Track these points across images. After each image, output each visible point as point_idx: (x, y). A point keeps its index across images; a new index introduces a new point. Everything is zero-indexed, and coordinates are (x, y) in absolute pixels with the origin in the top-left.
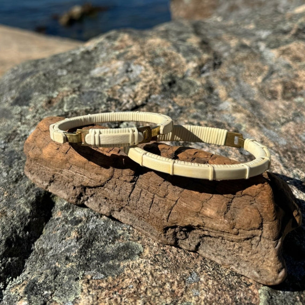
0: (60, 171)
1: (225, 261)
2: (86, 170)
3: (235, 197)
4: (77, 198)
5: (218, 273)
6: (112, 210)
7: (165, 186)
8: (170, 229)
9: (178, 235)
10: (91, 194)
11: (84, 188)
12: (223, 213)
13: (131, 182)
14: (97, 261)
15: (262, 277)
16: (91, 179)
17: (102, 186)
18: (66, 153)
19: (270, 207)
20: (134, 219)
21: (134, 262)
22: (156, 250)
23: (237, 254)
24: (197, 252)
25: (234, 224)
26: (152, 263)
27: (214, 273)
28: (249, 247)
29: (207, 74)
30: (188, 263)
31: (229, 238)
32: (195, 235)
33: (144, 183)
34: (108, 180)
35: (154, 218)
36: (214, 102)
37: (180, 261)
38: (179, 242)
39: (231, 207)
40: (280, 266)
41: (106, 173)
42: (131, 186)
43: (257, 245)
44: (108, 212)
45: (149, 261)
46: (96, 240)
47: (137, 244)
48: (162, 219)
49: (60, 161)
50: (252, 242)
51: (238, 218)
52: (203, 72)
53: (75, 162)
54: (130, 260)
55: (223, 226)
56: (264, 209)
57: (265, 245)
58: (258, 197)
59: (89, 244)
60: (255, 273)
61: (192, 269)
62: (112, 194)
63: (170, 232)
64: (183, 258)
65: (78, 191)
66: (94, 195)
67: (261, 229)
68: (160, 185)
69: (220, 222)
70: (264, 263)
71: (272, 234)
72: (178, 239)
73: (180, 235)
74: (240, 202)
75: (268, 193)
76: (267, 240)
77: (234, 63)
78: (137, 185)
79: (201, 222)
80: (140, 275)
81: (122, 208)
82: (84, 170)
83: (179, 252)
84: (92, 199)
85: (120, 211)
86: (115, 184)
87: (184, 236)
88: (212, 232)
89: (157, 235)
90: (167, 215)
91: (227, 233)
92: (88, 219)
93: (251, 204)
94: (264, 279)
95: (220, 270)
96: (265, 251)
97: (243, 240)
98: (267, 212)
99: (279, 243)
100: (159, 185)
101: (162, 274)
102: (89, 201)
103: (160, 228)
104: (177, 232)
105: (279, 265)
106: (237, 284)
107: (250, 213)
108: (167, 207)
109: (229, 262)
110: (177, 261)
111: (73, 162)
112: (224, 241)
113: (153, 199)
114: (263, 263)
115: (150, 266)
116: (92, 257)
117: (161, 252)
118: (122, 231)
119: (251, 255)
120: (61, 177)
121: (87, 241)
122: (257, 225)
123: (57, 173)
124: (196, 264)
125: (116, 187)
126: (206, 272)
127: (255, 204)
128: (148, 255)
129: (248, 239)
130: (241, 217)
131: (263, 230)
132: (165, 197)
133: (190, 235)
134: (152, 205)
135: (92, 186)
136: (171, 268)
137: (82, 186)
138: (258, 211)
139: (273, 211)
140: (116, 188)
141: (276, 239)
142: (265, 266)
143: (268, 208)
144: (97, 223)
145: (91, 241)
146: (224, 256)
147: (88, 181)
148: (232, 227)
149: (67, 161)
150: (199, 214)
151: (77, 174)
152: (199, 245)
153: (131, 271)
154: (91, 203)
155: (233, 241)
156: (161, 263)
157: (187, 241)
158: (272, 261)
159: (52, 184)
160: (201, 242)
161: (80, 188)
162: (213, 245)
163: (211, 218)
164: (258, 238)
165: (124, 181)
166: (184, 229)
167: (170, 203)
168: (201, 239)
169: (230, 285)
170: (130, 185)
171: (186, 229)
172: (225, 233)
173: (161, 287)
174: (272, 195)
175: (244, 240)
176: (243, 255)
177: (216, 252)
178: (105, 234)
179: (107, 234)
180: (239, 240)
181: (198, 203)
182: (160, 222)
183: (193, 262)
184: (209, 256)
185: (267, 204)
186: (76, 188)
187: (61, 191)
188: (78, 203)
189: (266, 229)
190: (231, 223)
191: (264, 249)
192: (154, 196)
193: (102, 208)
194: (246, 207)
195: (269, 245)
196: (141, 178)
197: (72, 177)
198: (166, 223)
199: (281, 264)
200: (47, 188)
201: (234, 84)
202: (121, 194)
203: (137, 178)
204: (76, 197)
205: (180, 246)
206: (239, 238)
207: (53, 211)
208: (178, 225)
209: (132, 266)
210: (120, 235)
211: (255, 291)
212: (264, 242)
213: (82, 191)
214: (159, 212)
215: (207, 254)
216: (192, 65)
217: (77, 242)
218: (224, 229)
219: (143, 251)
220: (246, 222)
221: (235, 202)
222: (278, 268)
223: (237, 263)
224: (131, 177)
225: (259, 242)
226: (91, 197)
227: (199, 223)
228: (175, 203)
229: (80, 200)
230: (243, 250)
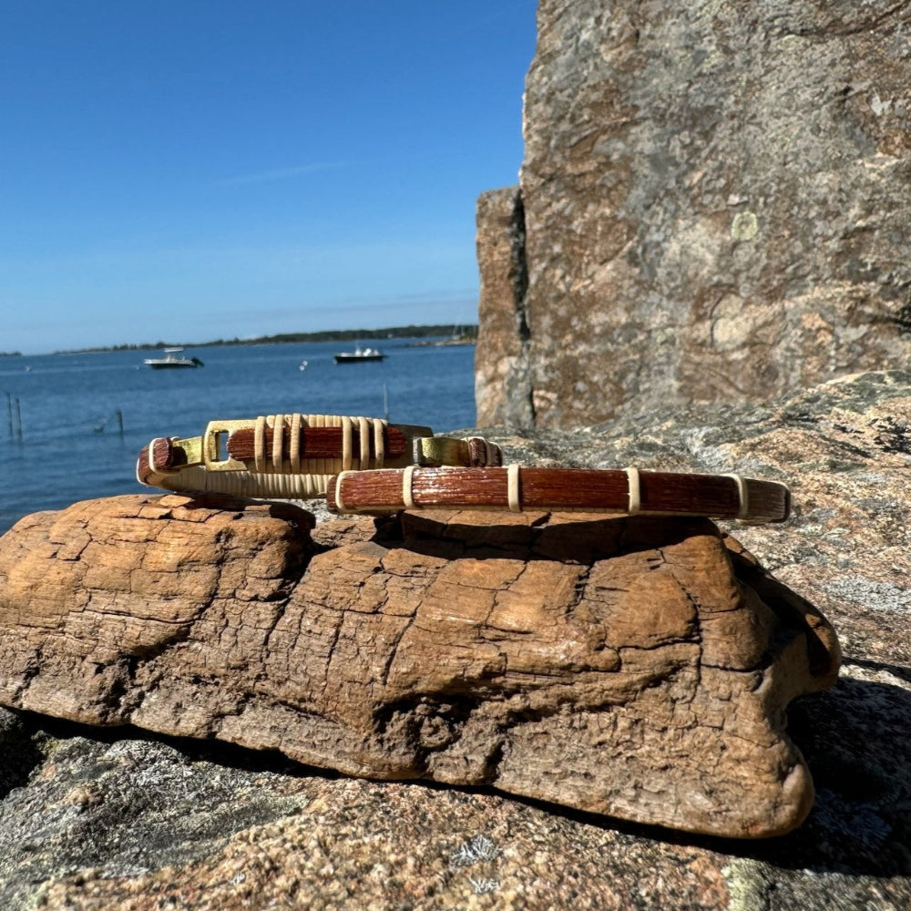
0: (59, 626)
1: (589, 788)
2: (134, 596)
4: (105, 700)
5: (571, 840)
6: (215, 717)
7: (378, 582)
8: (396, 715)
9: (425, 730)
10: (151, 680)
11: (131, 662)
12: (563, 611)
13: (270, 599)
14: (136, 850)
15: (724, 807)
16: (149, 618)
17: (182, 635)
18: (78, 559)
19: (714, 568)
20: (283, 725)
22: (353, 797)
23: (630, 754)
24: (497, 784)
25: (599, 633)
26: (330, 822)
27: (556, 839)
28: (665, 709)
30: (463, 818)
31: (593, 694)
32: (481, 725)
33: (312, 590)
34: (202, 610)
35: (341, 686)
37: (435, 816)
38: (432, 762)
39: (587, 589)
40: (781, 753)
41: (193, 585)
42: (272, 609)
43: (689, 699)
44: (204, 722)
45: (322, 818)
47: (290, 798)
48: (368, 680)
49: (58, 589)
50: (671, 693)
51: (614, 616)
53: (102, 575)
55: (565, 647)
56: (698, 574)
57: (718, 688)
60: (699, 798)
61: (475, 829)
62: (215, 654)
63: (398, 722)
64: (445, 808)
65: (110, 675)
66: (161, 683)
67: (696, 638)
68: (362, 584)
69: (554, 635)
70: (726, 754)
71: (735, 647)
72: (427, 750)
73: (430, 730)
74: (615, 568)
76: (722, 674)
78: (293, 603)
79: (494, 654)
80: (279, 849)
81: (248, 695)
82: (126, 596)
83: (433, 797)
84: (154, 698)
85: (239, 712)
86: (223, 615)
87: (444, 733)
88: (534, 688)
89: (356, 747)
90: (384, 661)
91: (581, 670)
92: (139, 764)
93: (653, 568)
94: (732, 814)
95: (581, 833)
96: (720, 710)
97: (639, 687)
98: (708, 581)
99: (767, 681)
100: (358, 583)
101: (359, 846)
102: (144, 704)
103: (361, 715)
104: (421, 722)
105: (779, 750)
106: (640, 860)
107: (651, 592)
108: (382, 638)
109: (602, 786)
110: (424, 818)
111: (95, 580)
112: (577, 716)
113: (338, 626)
114: (720, 756)
115: (320, 829)
116: (123, 843)
117: (369, 800)
118: (251, 789)
119: (676, 739)
120: (60, 648)
122: (680, 627)
123: (50, 636)
124: (490, 820)
125: (226, 625)
126: (527, 837)
127: (664, 567)
128: (321, 809)
129: (656, 681)
130: (621, 611)
131: (702, 644)
132: (376, 612)
133: (467, 732)
134: (337, 645)
138: (679, 583)
139: (727, 579)
140: (226, 630)
141: (754, 667)
142: (731, 764)
143: (708, 571)
144: (166, 775)
146: (586, 775)
147: (139, 629)
148: (595, 644)
149: (76, 585)
150: (483, 631)
151: (106, 616)
152: (495, 758)
154: (151, 712)
155: (604, 707)
157: (457, 750)
158: (749, 739)
159: (33, 681)
160: (503, 743)
161: (117, 666)
162: (545, 745)
163: (523, 633)
164: (690, 674)
165: (252, 599)
166: (445, 708)
167: (393, 623)
168: (503, 735)
169: (615, 866)
170: (266, 610)
171: (449, 707)
172: (576, 677)
173: (353, 877)
175: (643, 689)
176: (647, 748)
177: (558, 764)
180: (626, 690)
181: (478, 597)
182: (360, 693)
183: (481, 816)
184: (536, 786)
185: (704, 558)
186: (104, 669)
187: (59, 693)
188: (109, 720)
189: (712, 636)
190: (590, 632)
191: (716, 705)
192: (342, 617)
193: (182, 715)
194: (634, 578)
195: (730, 684)
196: (304, 584)
197: (91, 633)
198: (381, 692)
199: (783, 743)
200: (16, 698)
202: (239, 645)
203: (292, 585)
204: (102, 696)
205: (436, 777)
206: (626, 680)
207: (33, 775)
208: (420, 688)
209: (257, 836)
211: (711, 874)
212: (712, 681)
213: (124, 674)
214: (359, 660)
215: (527, 783)
217: (81, 812)
218: (567, 658)
219: (308, 805)
220: (641, 621)
221: (598, 574)
222: (777, 759)
223: (632, 783)
224: (271, 581)
225: (696, 687)
226: (150, 690)
227: (486, 662)
228: (408, 620)
229: (116, 709)
230: (646, 729)
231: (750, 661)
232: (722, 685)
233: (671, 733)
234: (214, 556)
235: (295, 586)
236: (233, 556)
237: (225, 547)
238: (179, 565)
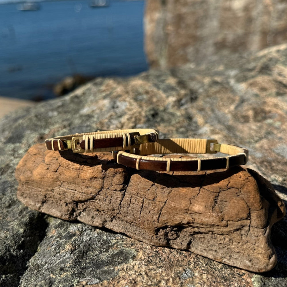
0: (52, 190)
1: (217, 255)
2: (77, 185)
3: (221, 191)
4: (69, 214)
5: (211, 268)
6: (104, 221)
7: (154, 190)
8: (161, 230)
9: (169, 235)
10: (83, 208)
11: (76, 203)
12: (211, 207)
13: (121, 190)
14: (91, 269)
15: (254, 265)
16: (82, 193)
17: (93, 198)
18: (57, 171)
19: (255, 197)
20: (126, 227)
21: (129, 265)
22: (149, 252)
23: (228, 247)
24: (190, 250)
25: (222, 216)
26: (146, 264)
27: (207, 268)
28: (239, 238)
29: (185, 107)
30: (181, 261)
31: (219, 232)
32: (185, 234)
33: (133, 190)
34: (99, 192)
35: (145, 221)
36: (193, 128)
37: (174, 260)
38: (171, 243)
39: (218, 200)
40: (270, 252)
41: (96, 185)
42: (121, 194)
43: (246, 235)
44: (101, 223)
45: (143, 262)
46: (90, 250)
47: (130, 249)
48: (153, 221)
49: (51, 180)
50: (241, 233)
51: (226, 211)
52: (182, 105)
53: (65, 178)
54: (124, 264)
55: (212, 219)
56: (251, 199)
57: (254, 233)
58: (243, 188)
59: (83, 254)
60: (247, 262)
61: (185, 266)
62: (104, 205)
63: (162, 232)
64: (176, 257)
65: (70, 207)
66: (86, 209)
67: (249, 218)
68: (149, 190)
69: (209, 216)
70: (255, 251)
71: (260, 222)
72: (170, 240)
73: (171, 235)
74: (226, 195)
75: (253, 184)
76: (256, 229)
77: (208, 96)
78: (127, 193)
79: (191, 218)
80: (135, 276)
81: (114, 217)
82: (74, 185)
83: (171, 252)
84: (84, 214)
85: (112, 221)
86: (106, 194)
87: (175, 236)
88: (202, 227)
89: (149, 238)
90: (157, 216)
91: (216, 226)
92: (82, 233)
93: (238, 196)
94: (256, 267)
95: (213, 265)
96: (255, 239)
97: (233, 231)
98: (253, 201)
99: (268, 230)
100: (147, 189)
101: (156, 273)
102: (81, 215)
103: (151, 230)
104: (168, 232)
105: (270, 251)
106: (230, 275)
107: (237, 204)
108: (156, 209)
109: (221, 255)
110: (171, 261)
111: (63, 179)
112: (214, 235)
113: (143, 203)
114: (254, 251)
115: (144, 267)
116: (87, 266)
117: (154, 254)
118: (116, 241)
119: (242, 245)
120: (52, 196)
121: (81, 252)
122: (245, 215)
123: (49, 192)
124: (189, 262)
125: (107, 197)
126: (200, 268)
127: (241, 196)
128: (142, 258)
129: (237, 230)
130: (228, 209)
131: (251, 220)
132: (154, 200)
133: (181, 234)
134: (143, 209)
135: (84, 200)
136: (165, 266)
137: (74, 202)
138: (245, 202)
139: (259, 200)
140: (107, 199)
141: (265, 227)
142: (256, 254)
143: (254, 198)
144: (90, 236)
145: (85, 251)
146: (216, 251)
147: (79, 195)
148: (221, 220)
149: (57, 179)
150: (187, 211)
151: (68, 190)
152: (190, 243)
153: (126, 273)
154: (84, 218)
155: (223, 234)
156: (155, 263)
157: (179, 240)
158: (262, 249)
159: (44, 204)
160: (192, 239)
161: (72, 204)
162: (204, 241)
163: (199, 213)
164: (247, 228)
165: (114, 190)
166: (174, 229)
167: (159, 204)
168: (192, 237)
169: (224, 277)
170: (119, 194)
171: (176, 229)
172: (214, 227)
173: (156, 285)
174: (257, 186)
175: (234, 232)
176: (234, 247)
177: (208, 247)
178: (99, 245)
179: (101, 244)
180: (229, 232)
181: (186, 200)
182: (150, 224)
183: (186, 260)
184: (201, 252)
185: (253, 194)
186: (68, 205)
187: (54, 209)
188: (71, 219)
189: (254, 218)
190: (220, 216)
191: (254, 238)
192: (144, 200)
193: (94, 220)
194: (232, 199)
195: (258, 233)
196: (130, 186)
197: (63, 194)
198: (157, 225)
199: (271, 250)
200: (39, 209)
201: (210, 113)
202: (112, 204)
203: (126, 186)
204: (69, 213)
205: (172, 247)
206: (229, 230)
207: (47, 231)
208: (168, 224)
209: (127, 269)
210: (114, 244)
211: (249, 280)
212: (253, 231)
213: (74, 206)
214: (150, 215)
215: (199, 251)
216: (172, 99)
217: (71, 253)
218: (213, 222)
219: (137, 254)
220: (234, 213)
221: (221, 196)
222: (269, 254)
223: (229, 255)
224: (120, 185)
225: (248, 232)
226: (83, 211)
227: (188, 220)
228: (164, 204)
229: (73, 216)
230: (234, 241)
231: (264, 226)
232: (256, 233)
233: (241, 244)
234: (102, 176)
235: (127, 187)
236: (107, 176)
237: (105, 173)
238: (91, 178)
